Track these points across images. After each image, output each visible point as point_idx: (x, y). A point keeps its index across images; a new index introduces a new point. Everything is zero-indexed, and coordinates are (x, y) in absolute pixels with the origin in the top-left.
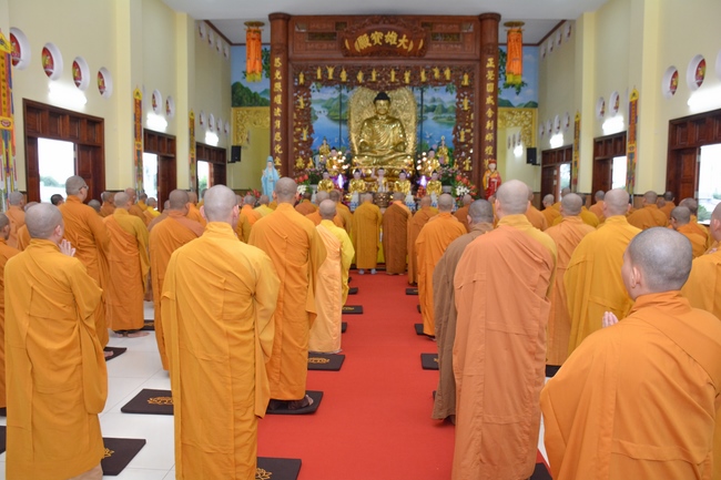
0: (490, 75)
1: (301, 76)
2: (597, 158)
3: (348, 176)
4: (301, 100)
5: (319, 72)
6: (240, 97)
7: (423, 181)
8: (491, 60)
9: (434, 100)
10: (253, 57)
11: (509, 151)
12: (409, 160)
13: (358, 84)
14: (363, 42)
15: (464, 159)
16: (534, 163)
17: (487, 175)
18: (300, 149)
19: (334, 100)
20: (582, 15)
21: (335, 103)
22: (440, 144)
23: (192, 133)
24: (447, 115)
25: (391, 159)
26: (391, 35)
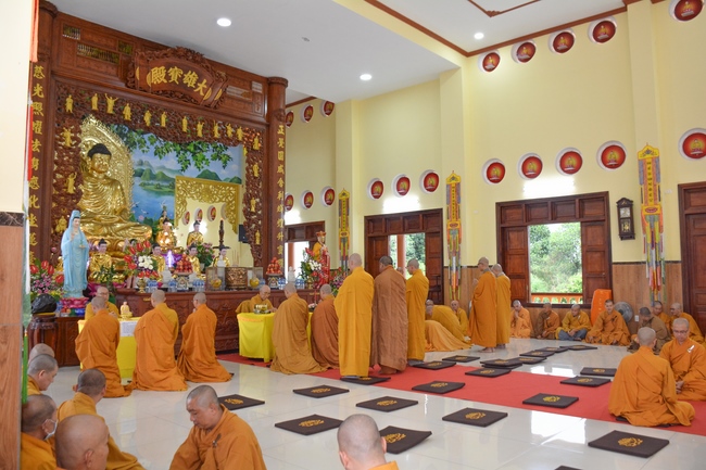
0: (281, 143)
2: (368, 235)
5: (95, 100)
8: (282, 127)
14: (157, 76)
20: (350, 101)
25: (123, 229)
26: (191, 76)
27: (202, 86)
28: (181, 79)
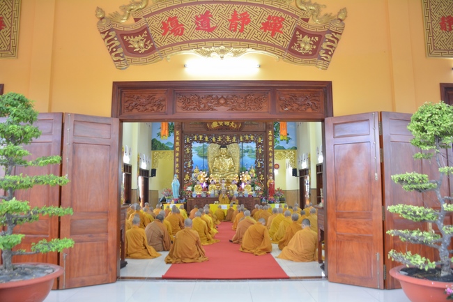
1: (188, 139)
3: (208, 183)
4: (188, 149)
6: (155, 145)
7: (243, 186)
9: (248, 147)
10: (164, 129)
11: (287, 170)
13: (213, 142)
16: (296, 176)
17: (269, 181)
18: (187, 171)
19: (201, 147)
21: (201, 149)
22: (251, 168)
23: (138, 164)
24: (254, 154)
25: (228, 175)
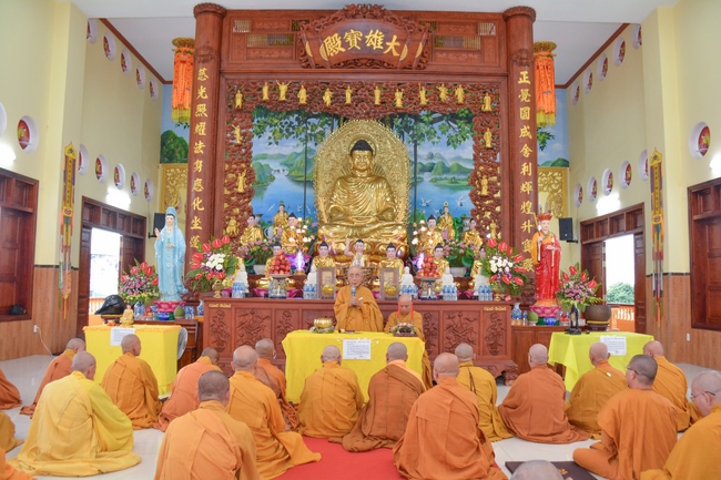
0: (525, 95)
2: (695, 217)
5: (265, 90)
8: (524, 73)
12: (400, 232)
14: (332, 46)
15: (488, 222)
16: (570, 240)
17: (538, 237)
18: (232, 205)
19: (298, 154)
20: (654, 13)
21: (298, 159)
22: (442, 212)
24: (450, 176)
25: (374, 231)
26: (375, 36)
27: (392, 45)
28: (362, 42)
